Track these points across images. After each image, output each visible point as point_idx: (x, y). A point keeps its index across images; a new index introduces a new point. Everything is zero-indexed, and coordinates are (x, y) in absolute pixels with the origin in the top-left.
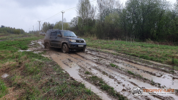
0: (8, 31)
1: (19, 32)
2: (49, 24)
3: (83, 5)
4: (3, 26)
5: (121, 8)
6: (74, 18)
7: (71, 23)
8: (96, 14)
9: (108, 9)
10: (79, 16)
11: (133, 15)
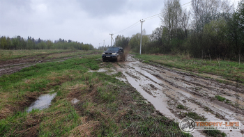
0: (75, 47)
1: (87, 48)
2: (124, 38)
3: (170, 10)
4: (70, 41)
5: (231, 12)
6: (157, 29)
7: (152, 36)
8: (189, 22)
9: (209, 14)
10: (164, 25)
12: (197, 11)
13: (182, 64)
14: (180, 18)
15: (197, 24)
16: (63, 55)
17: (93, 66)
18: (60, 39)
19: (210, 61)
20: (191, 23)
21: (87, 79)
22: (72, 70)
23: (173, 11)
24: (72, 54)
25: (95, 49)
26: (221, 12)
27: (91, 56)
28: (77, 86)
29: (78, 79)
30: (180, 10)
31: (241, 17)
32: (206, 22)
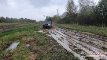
0: (28, 21)
1: (34, 21)
2: (50, 17)
3: (69, 5)
4: (25, 19)
6: (64, 13)
7: (62, 16)
9: (86, 6)
10: (67, 11)
11: (103, 9)
12: (81, 5)
13: (75, 28)
14: (74, 8)
15: (81, 11)
17: (36, 30)
18: (21, 18)
19: (87, 27)
20: (78, 10)
21: (33, 35)
22: (27, 31)
23: (71, 5)
24: (27, 24)
25: (37, 22)
26: (91, 5)
27: (35, 25)
28: (29, 38)
29: (29, 36)
30: (74, 5)
31: (99, 7)
32: (85, 10)
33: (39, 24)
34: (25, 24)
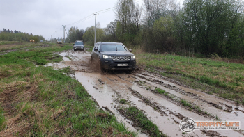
0: (23, 39)
1: (38, 39)
2: (78, 30)
4: (16, 32)
5: (177, 10)
6: (112, 23)
7: (107, 30)
8: (141, 18)
9: (159, 11)
10: (118, 19)
11: (193, 19)
12: (149, 7)
14: (133, 13)
15: (149, 20)
16: (6, 47)
17: (39, 61)
18: (5, 30)
20: (142, 18)
21: (29, 75)
22: (12, 65)
24: (17, 46)
25: (47, 41)
26: (170, 10)
27: (40, 49)
28: (14, 83)
29: (18, 75)
30: (133, 6)
31: (185, 15)
32: (156, 18)
33: (51, 45)
34: (13, 46)
